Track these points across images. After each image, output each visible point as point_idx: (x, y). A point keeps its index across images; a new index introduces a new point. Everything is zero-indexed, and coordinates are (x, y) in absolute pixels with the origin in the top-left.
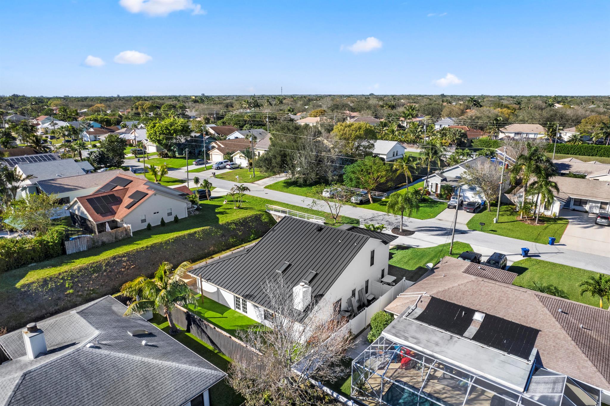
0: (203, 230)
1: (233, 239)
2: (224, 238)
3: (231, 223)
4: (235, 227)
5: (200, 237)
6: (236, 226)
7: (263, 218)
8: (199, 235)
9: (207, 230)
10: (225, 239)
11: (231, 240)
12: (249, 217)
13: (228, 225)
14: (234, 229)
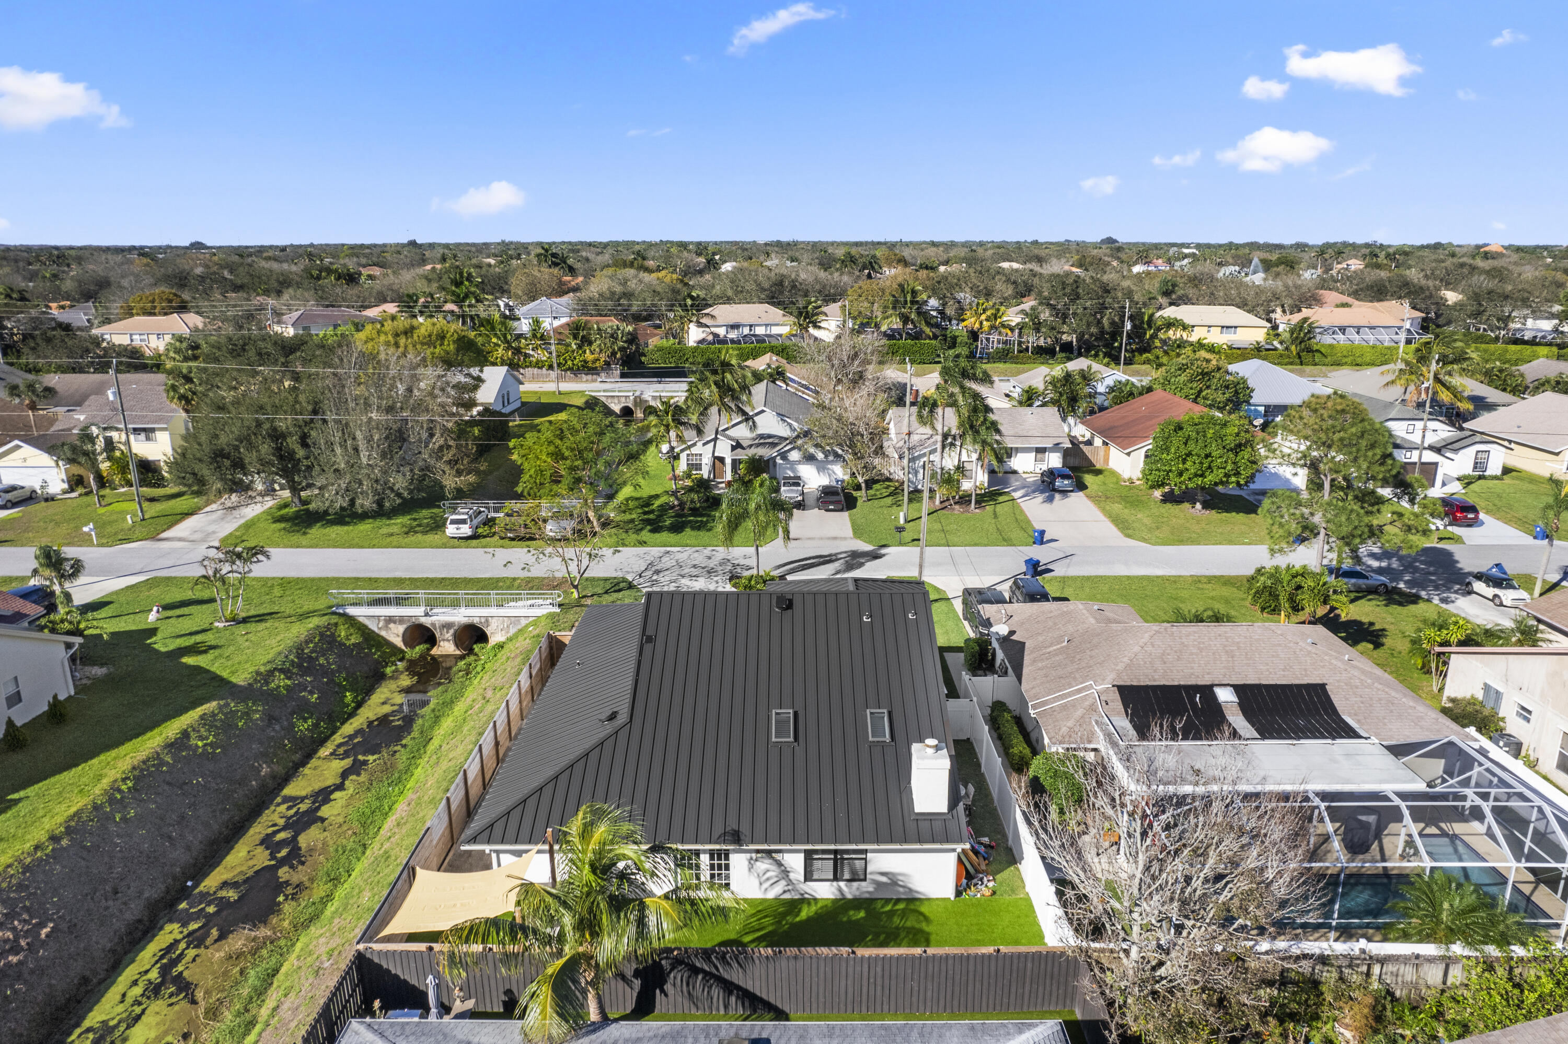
0: (202, 717)
1: (305, 720)
2: (277, 727)
3: (271, 673)
4: (288, 682)
5: (211, 744)
6: (289, 678)
7: (343, 634)
8: (201, 738)
9: (213, 715)
10: (282, 728)
11: (303, 727)
12: (307, 642)
13: (267, 683)
14: (287, 687)
